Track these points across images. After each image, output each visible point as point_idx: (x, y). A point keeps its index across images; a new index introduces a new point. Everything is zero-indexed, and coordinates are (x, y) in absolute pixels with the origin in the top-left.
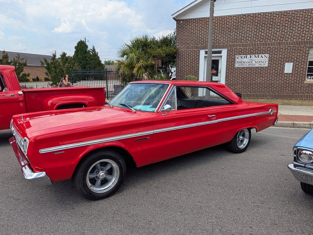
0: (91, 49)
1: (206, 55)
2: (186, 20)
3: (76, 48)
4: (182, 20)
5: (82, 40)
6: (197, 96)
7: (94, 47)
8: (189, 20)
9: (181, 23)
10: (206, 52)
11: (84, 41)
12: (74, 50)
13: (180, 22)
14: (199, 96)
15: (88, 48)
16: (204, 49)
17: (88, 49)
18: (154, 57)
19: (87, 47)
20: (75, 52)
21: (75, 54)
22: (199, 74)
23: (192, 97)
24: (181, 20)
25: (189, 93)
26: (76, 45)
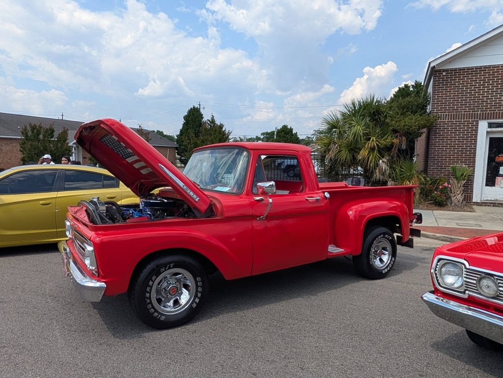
0: (209, 121)
1: (489, 130)
2: (453, 71)
3: (186, 118)
4: (447, 71)
5: (196, 106)
6: (470, 200)
7: (213, 117)
8: (459, 70)
9: (443, 76)
10: (489, 124)
11: (199, 107)
12: (183, 121)
13: (442, 74)
14: (473, 201)
15: (203, 118)
16: (488, 119)
17: (203, 120)
18: (395, 131)
19: (201, 116)
20: (184, 124)
21: (183, 127)
22: (475, 162)
23: (464, 202)
24: (444, 71)
25: (459, 194)
26: (186, 114)
